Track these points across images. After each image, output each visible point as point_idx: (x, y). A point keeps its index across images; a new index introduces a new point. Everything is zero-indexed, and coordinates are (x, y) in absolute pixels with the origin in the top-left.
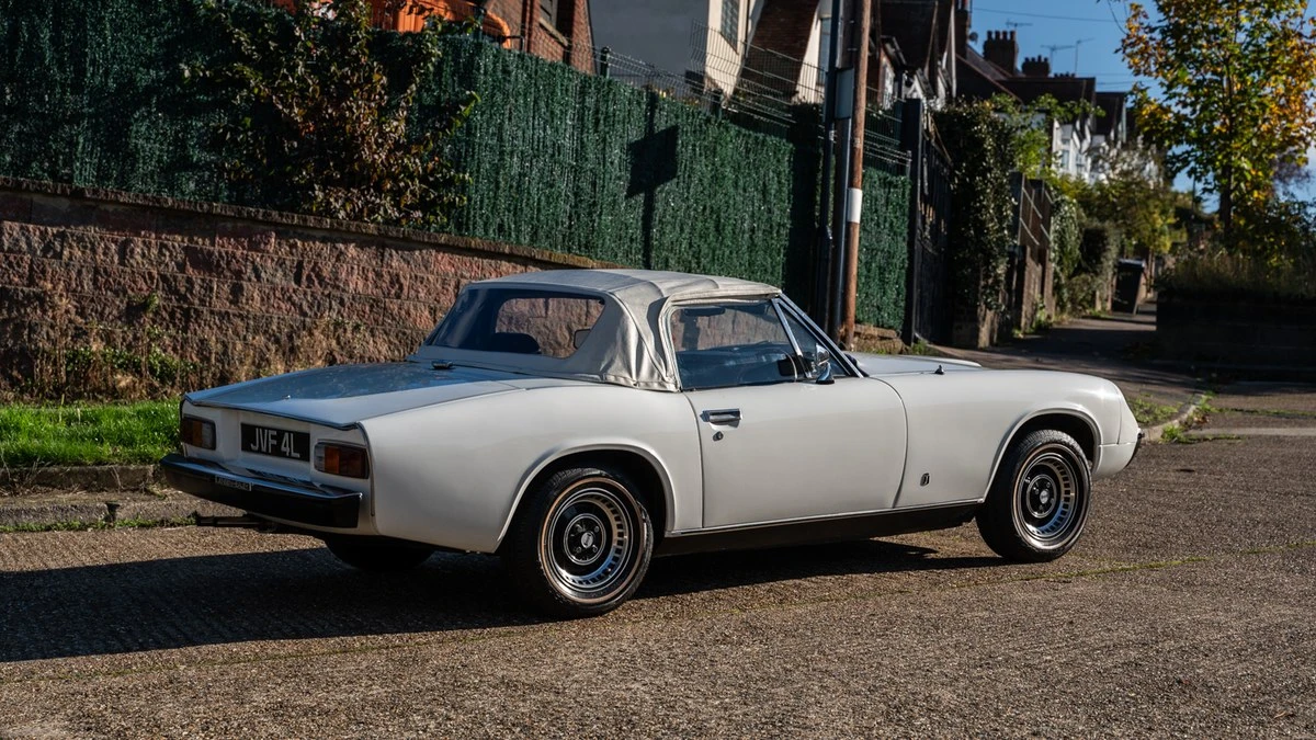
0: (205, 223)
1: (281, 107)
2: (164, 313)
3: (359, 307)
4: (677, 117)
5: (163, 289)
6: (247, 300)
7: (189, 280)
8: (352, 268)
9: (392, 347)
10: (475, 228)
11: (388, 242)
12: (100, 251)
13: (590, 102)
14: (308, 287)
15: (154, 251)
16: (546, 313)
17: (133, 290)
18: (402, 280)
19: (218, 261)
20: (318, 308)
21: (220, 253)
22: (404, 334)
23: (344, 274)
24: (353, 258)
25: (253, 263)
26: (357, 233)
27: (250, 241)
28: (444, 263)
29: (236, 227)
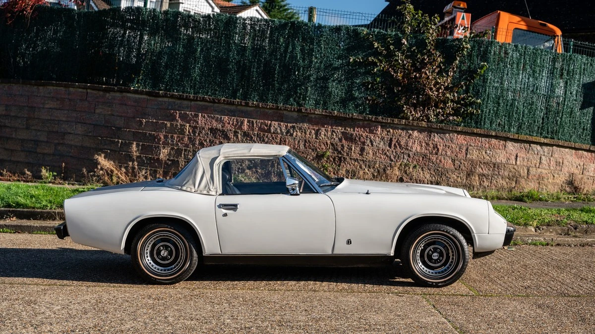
0: (352, 122)
1: (393, 73)
2: (331, 159)
3: (417, 158)
5: (332, 149)
6: (367, 154)
7: (342, 146)
8: (415, 141)
9: (432, 176)
10: (484, 124)
11: (433, 130)
12: (308, 133)
13: (558, 65)
14: (394, 149)
15: (330, 133)
16: (516, 162)
17: (319, 149)
18: (439, 147)
19: (355, 138)
20: (398, 158)
21: (356, 134)
22: (438, 170)
23: (411, 144)
24: (416, 137)
25: (370, 138)
26: (417, 126)
27: (370, 130)
28: (461, 139)
29: (364, 124)
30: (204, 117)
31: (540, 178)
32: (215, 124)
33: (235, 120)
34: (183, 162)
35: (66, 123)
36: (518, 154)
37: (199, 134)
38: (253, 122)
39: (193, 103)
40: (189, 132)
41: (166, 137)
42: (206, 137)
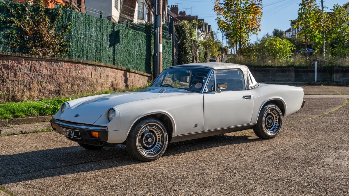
0: (6, 58)
1: (23, 28)
3: (46, 77)
4: (119, 27)
6: (18, 77)
7: (3, 72)
8: (44, 68)
9: (55, 87)
10: (73, 56)
11: (52, 61)
13: (98, 24)
14: (33, 73)
16: (91, 77)
18: (56, 70)
19: (10, 67)
20: (36, 78)
21: (11, 65)
22: (58, 83)
23: (42, 69)
24: (44, 65)
25: (19, 67)
26: (45, 59)
27: (18, 62)
28: (66, 65)
29: (14, 58)
31: (102, 84)
36: (92, 72)
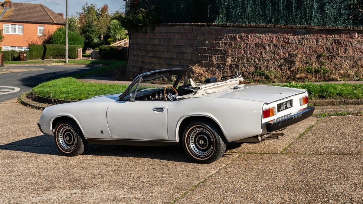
0: (338, 32)
2: (326, 57)
5: (326, 50)
6: (348, 52)
7: (333, 48)
12: (311, 42)
15: (325, 41)
17: (319, 51)
19: (341, 42)
21: (341, 40)
25: (350, 42)
27: (350, 36)
29: (346, 32)
30: (252, 37)
32: (258, 40)
33: (269, 37)
34: (241, 66)
35: (184, 47)
37: (249, 48)
38: (279, 37)
39: (245, 29)
40: (244, 47)
41: (232, 51)
42: (253, 49)
